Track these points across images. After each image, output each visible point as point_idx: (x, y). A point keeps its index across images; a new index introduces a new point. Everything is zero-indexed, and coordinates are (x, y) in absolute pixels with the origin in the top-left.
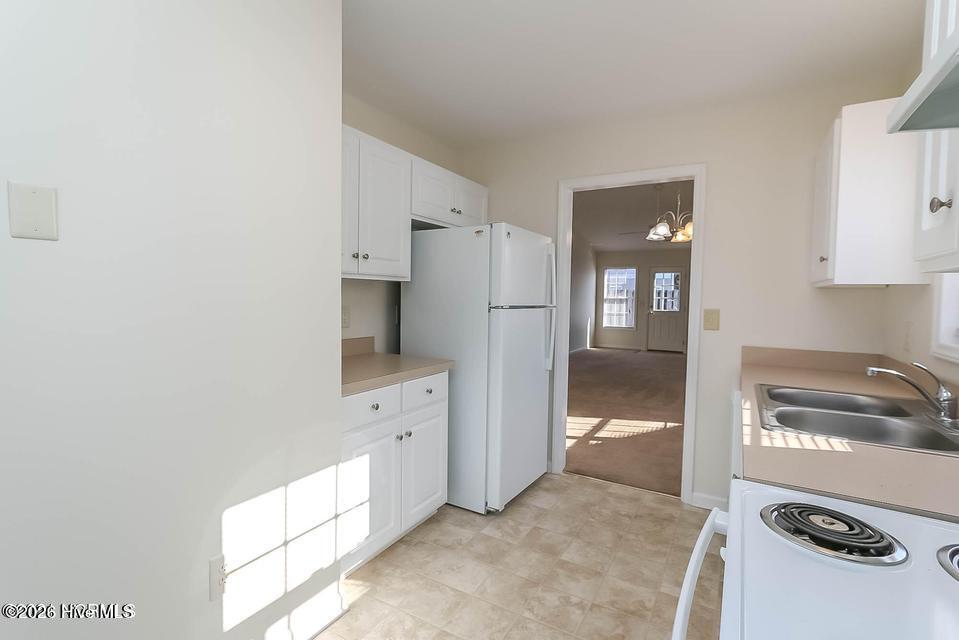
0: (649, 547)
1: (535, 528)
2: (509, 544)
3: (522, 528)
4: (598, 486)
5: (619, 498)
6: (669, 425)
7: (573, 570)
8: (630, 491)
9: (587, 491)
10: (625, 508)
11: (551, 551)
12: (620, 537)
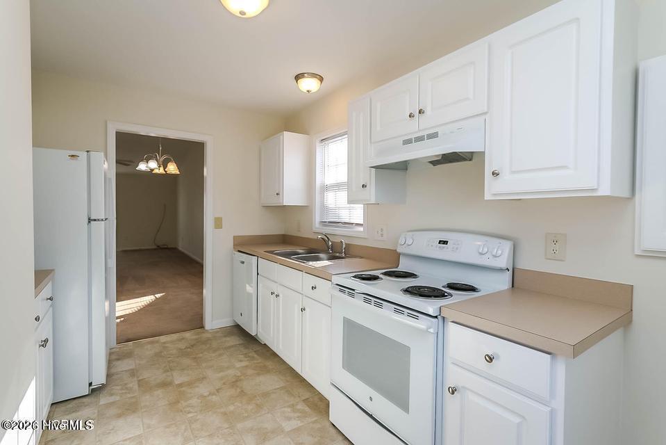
0: (214, 355)
1: (139, 381)
2: (133, 397)
3: (131, 385)
4: (152, 343)
5: (172, 342)
6: (158, 296)
7: (190, 384)
8: (175, 336)
9: (148, 349)
10: (182, 345)
11: (164, 385)
12: (195, 358)
